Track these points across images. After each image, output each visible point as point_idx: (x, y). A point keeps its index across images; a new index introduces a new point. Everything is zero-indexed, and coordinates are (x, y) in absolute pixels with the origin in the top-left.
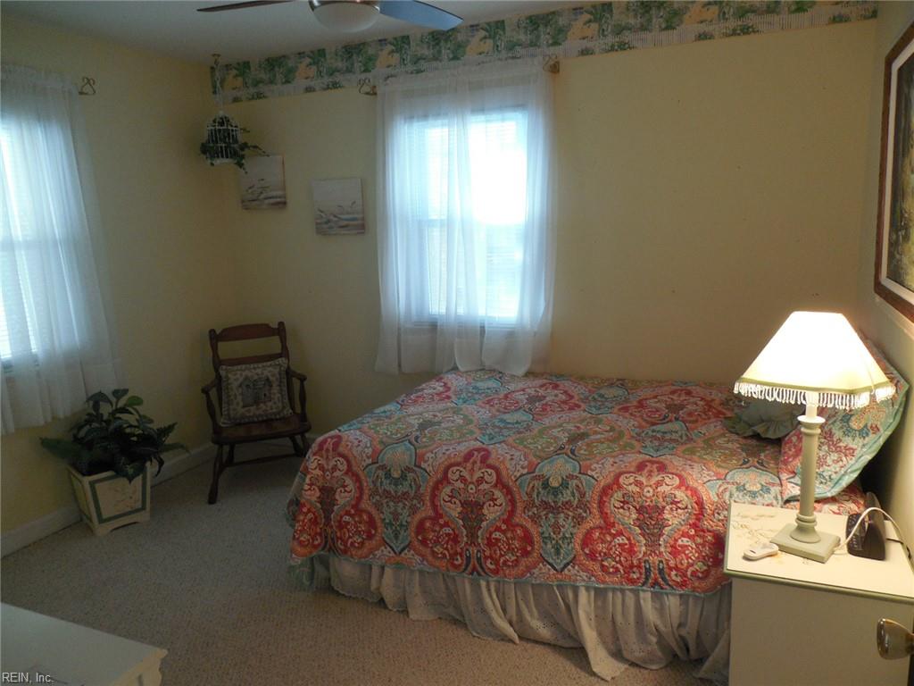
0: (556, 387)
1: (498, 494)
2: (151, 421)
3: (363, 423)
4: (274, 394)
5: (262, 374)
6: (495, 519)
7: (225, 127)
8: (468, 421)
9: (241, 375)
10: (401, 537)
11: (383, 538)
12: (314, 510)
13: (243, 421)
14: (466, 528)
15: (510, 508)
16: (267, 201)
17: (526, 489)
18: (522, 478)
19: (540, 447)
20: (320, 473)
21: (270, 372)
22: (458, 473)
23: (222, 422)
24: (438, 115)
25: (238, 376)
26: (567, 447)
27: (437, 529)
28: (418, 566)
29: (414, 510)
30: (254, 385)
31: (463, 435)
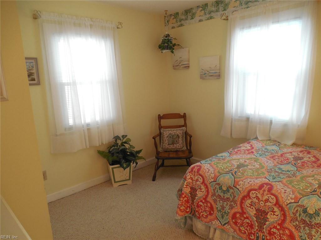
0: (309, 153)
1: (276, 209)
2: (134, 148)
3: (212, 161)
4: (180, 141)
5: (176, 133)
6: (273, 222)
7: (168, 38)
8: (262, 167)
9: (168, 132)
10: (224, 218)
11: (216, 216)
12: (187, 197)
13: (167, 150)
14: (257, 223)
15: (282, 218)
16: (182, 66)
17: (293, 210)
18: (291, 204)
19: (301, 188)
20: (191, 181)
21: (179, 132)
22: (255, 194)
23: (160, 150)
24: (256, 26)
25: (167, 133)
26: (318, 190)
27: (243, 219)
28: (232, 234)
29: (232, 207)
30: (173, 137)
31: (259, 174)
